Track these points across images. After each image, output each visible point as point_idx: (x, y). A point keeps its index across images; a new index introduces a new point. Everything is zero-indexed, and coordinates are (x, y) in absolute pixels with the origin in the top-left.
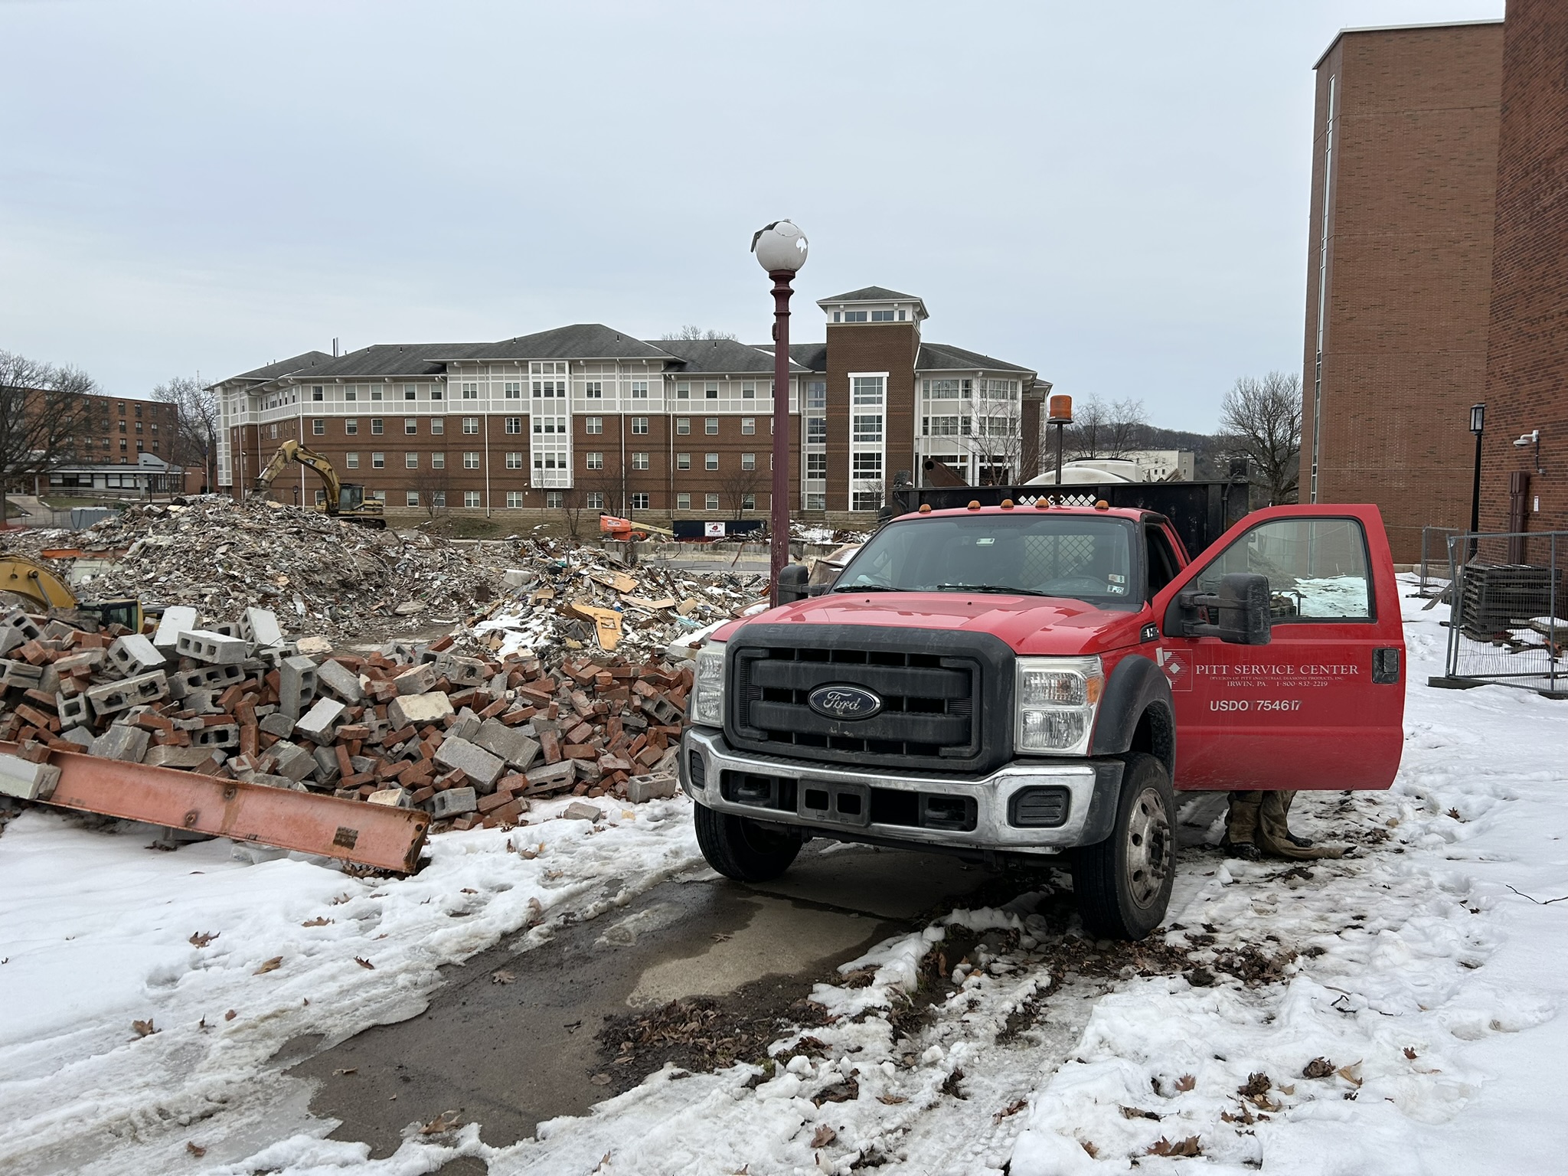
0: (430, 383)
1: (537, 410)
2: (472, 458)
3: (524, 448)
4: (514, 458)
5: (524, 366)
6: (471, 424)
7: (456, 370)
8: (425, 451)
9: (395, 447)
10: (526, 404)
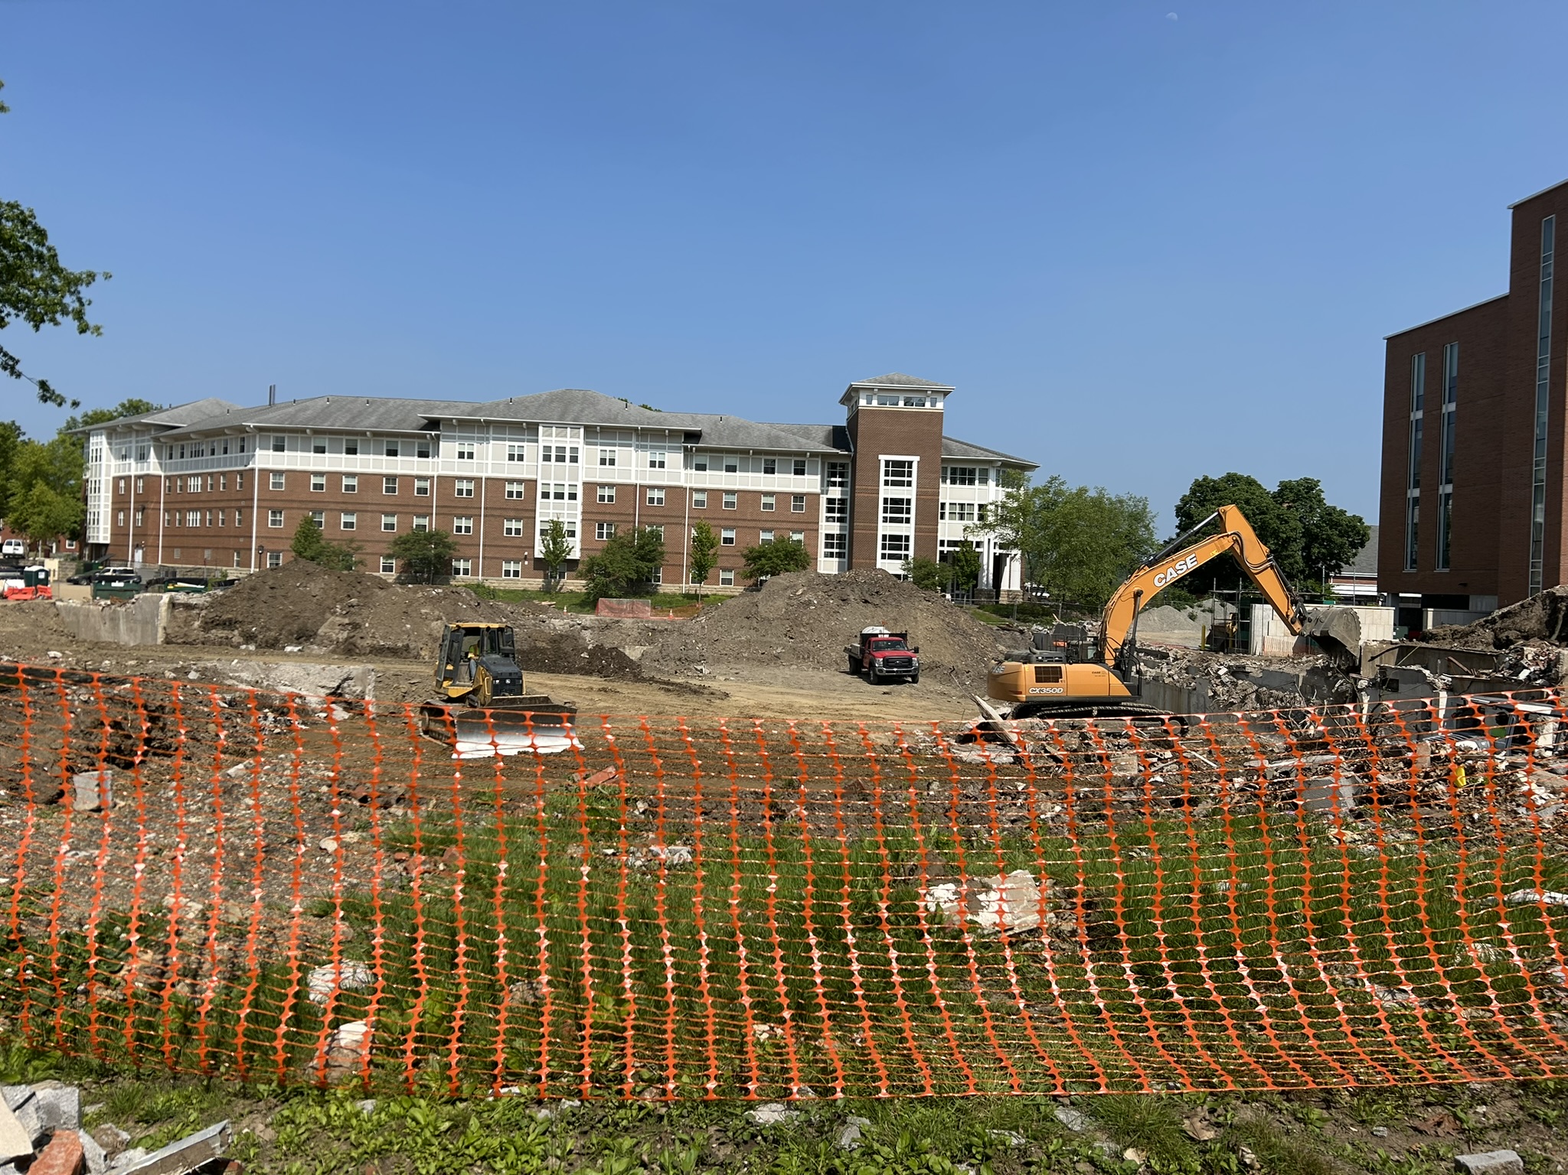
0: (417, 441)
1: (545, 473)
2: (464, 523)
3: (527, 513)
4: (514, 525)
5: (532, 429)
6: (465, 486)
7: (452, 428)
8: (407, 513)
10: (531, 469)
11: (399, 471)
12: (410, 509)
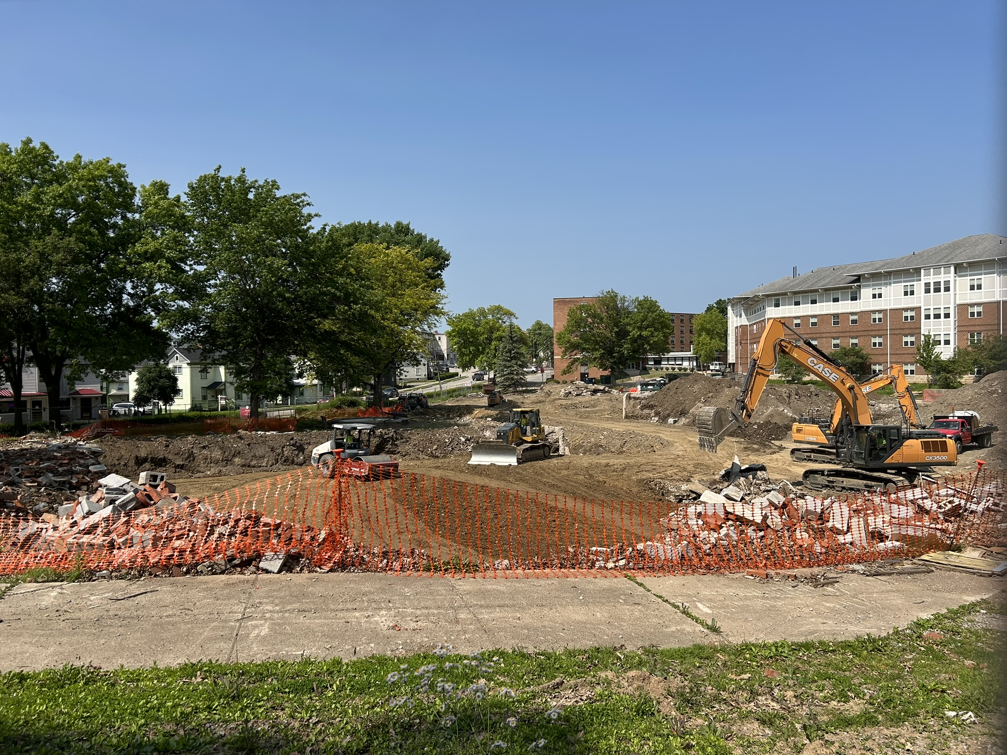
0: (850, 291)
1: (927, 302)
2: (877, 340)
3: (915, 330)
4: (909, 339)
5: (917, 271)
6: (877, 316)
7: (868, 279)
8: (845, 337)
9: (824, 335)
10: (920, 299)
11: (840, 311)
12: (847, 334)
